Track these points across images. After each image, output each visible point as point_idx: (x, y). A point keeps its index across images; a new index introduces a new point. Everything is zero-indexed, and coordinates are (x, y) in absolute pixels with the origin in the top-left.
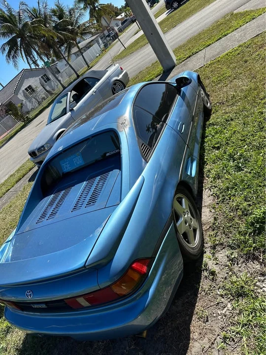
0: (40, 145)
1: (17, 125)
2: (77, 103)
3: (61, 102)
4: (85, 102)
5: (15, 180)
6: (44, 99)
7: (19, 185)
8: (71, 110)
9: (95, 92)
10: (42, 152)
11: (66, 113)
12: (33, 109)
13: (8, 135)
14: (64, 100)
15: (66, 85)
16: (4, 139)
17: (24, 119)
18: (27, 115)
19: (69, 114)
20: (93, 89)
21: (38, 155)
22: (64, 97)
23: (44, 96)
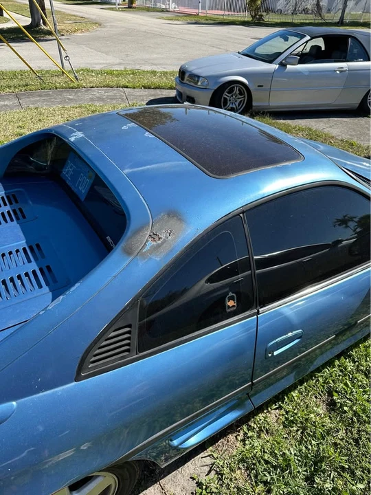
0: (197, 72)
1: (243, 14)
2: (301, 62)
3: (286, 39)
4: (312, 72)
5: (145, 82)
6: (306, 11)
7: (138, 94)
8: (283, 65)
9: (341, 72)
10: (192, 84)
11: (270, 62)
12: (280, 12)
13: (222, 17)
14: (292, 39)
15: (347, 19)
16: (213, 16)
17: (256, 15)
18: (264, 14)
19: (274, 66)
20: (344, 65)
21: (184, 82)
22: (296, 35)
23: (309, 7)
